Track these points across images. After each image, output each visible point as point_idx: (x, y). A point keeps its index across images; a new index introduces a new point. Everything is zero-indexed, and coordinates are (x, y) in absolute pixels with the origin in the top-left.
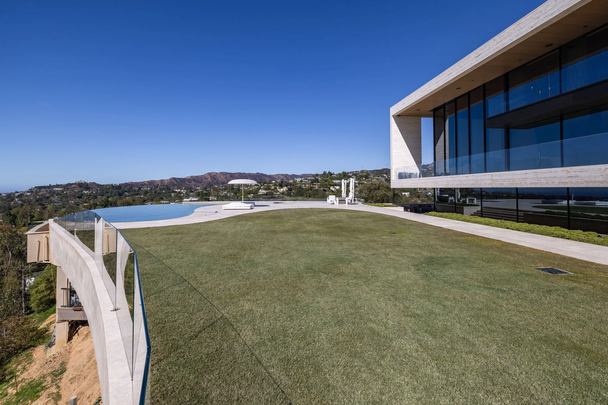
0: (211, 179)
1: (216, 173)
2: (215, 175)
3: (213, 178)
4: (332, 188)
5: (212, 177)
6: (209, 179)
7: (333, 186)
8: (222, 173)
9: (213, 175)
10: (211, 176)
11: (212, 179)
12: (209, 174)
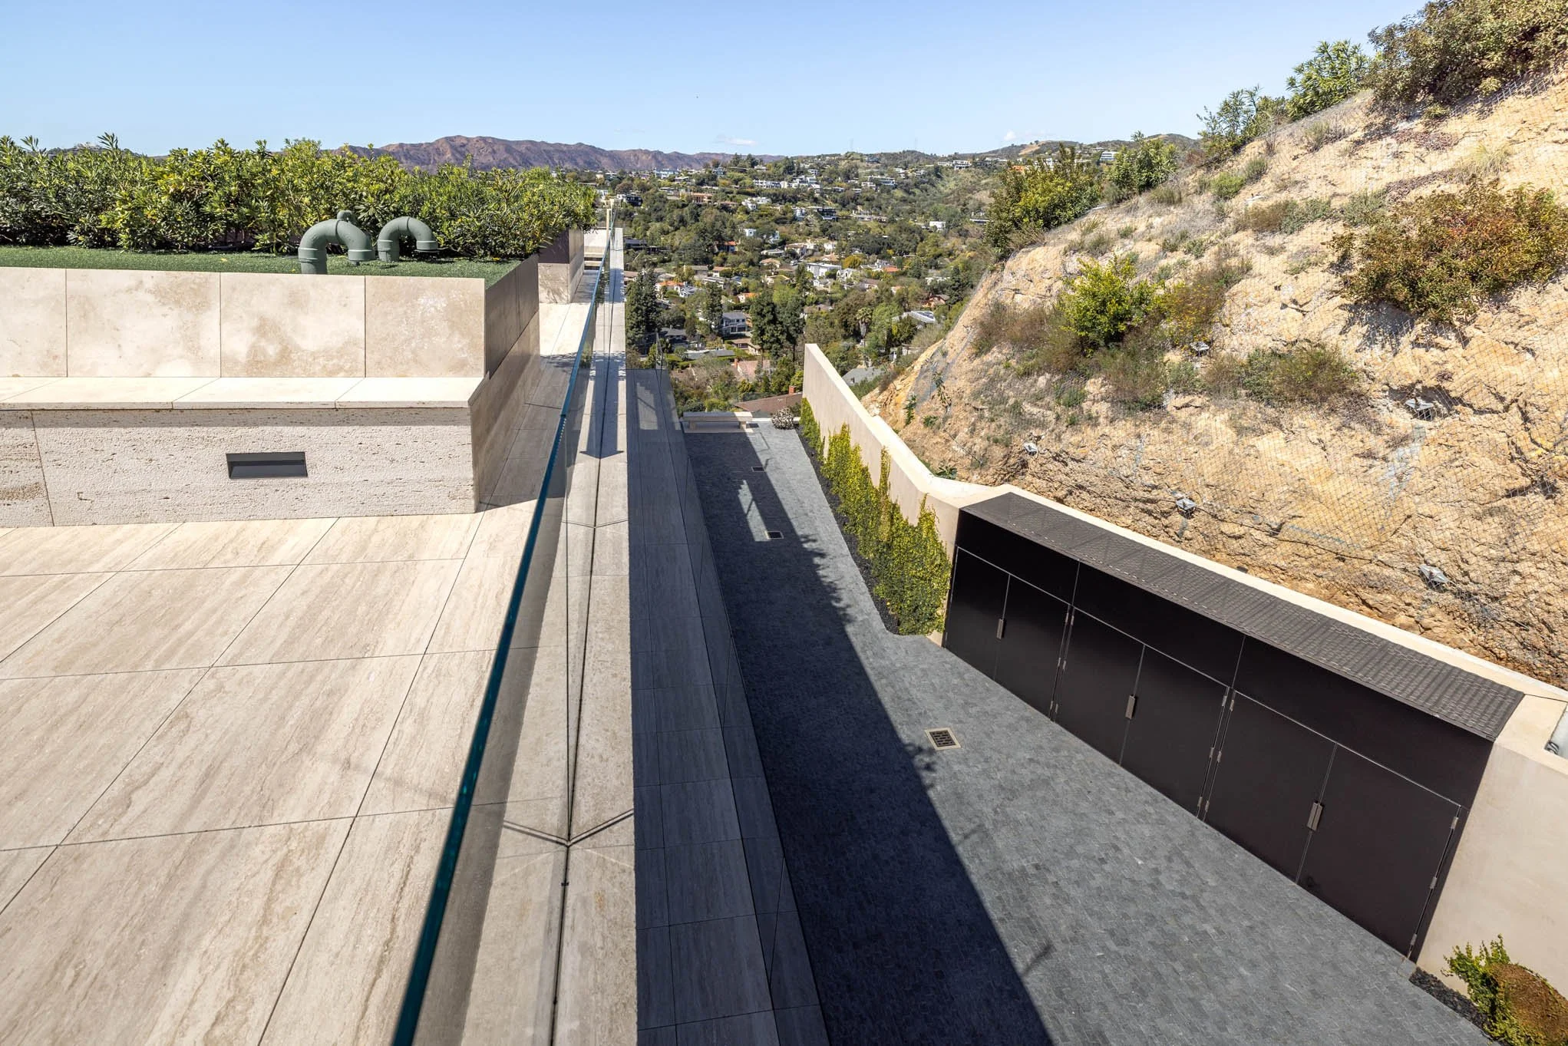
0: (453, 154)
1: (468, 139)
2: (463, 146)
3: (460, 152)
4: (747, 202)
5: (456, 149)
6: (449, 155)
7: (753, 195)
8: (484, 139)
9: (458, 142)
10: (454, 148)
11: (458, 156)
12: (449, 140)
